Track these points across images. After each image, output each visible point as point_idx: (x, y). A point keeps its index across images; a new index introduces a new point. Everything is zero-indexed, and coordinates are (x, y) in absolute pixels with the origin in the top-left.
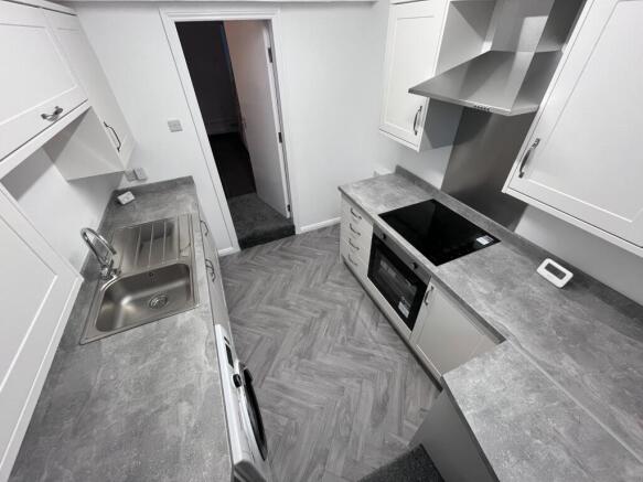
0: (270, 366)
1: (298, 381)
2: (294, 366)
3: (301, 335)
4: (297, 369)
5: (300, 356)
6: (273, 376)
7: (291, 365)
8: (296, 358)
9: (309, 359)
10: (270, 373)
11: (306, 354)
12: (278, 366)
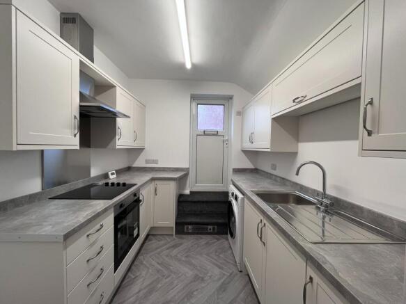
0: (225, 281)
1: (209, 267)
2: (209, 275)
3: (195, 293)
4: (208, 273)
5: (203, 279)
6: (224, 274)
7: (210, 277)
8: (205, 279)
9: (197, 275)
10: (225, 277)
11: (197, 278)
12: (219, 279)
